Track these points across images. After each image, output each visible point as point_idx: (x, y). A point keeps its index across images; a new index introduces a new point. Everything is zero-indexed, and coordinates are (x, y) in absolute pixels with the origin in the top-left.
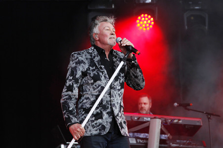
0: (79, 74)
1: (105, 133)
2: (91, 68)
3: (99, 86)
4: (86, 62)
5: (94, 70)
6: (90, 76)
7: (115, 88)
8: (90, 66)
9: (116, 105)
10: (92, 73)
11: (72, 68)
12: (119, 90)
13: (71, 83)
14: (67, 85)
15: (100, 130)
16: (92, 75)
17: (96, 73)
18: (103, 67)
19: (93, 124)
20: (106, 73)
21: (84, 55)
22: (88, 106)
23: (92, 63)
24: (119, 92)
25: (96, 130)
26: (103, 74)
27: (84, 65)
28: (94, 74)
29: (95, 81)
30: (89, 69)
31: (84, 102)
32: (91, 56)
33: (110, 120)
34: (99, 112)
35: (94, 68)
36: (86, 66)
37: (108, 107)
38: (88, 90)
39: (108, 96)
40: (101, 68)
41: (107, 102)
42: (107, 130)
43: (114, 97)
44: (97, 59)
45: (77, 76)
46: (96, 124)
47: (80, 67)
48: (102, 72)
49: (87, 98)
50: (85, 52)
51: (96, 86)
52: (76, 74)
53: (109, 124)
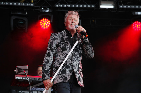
0: (54, 46)
1: (66, 81)
2: (61, 43)
3: (65, 53)
4: (59, 39)
5: (63, 44)
6: (60, 48)
7: (75, 56)
8: (61, 41)
9: (75, 66)
10: (61, 46)
11: (50, 43)
12: (78, 57)
13: (49, 51)
14: (47, 53)
15: (63, 79)
16: (61, 47)
17: (64, 46)
18: (69, 42)
19: (60, 76)
20: (70, 46)
21: (58, 35)
22: (58, 66)
23: (62, 40)
24: (78, 59)
25: (61, 80)
26: (68, 46)
27: (57, 41)
28: (63, 46)
29: (63, 51)
30: (60, 43)
31: (56, 63)
32: (62, 35)
33: (71, 74)
34: (64, 69)
35: (63, 42)
36: (59, 41)
37: (70, 67)
38: (59, 56)
39: (70, 60)
40: (67, 43)
41: (69, 64)
42: (68, 80)
43: (75, 61)
44: (65, 37)
45: (53, 47)
46: (61, 76)
47: (55, 42)
48: (68, 45)
49: (58, 61)
50: (59, 33)
51: (63, 53)
52: (52, 46)
53: (69, 76)
